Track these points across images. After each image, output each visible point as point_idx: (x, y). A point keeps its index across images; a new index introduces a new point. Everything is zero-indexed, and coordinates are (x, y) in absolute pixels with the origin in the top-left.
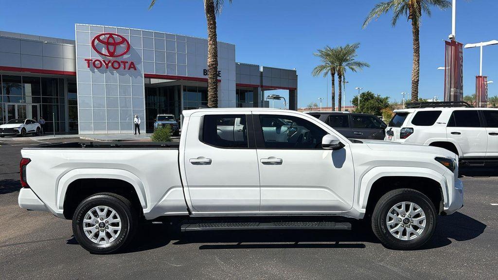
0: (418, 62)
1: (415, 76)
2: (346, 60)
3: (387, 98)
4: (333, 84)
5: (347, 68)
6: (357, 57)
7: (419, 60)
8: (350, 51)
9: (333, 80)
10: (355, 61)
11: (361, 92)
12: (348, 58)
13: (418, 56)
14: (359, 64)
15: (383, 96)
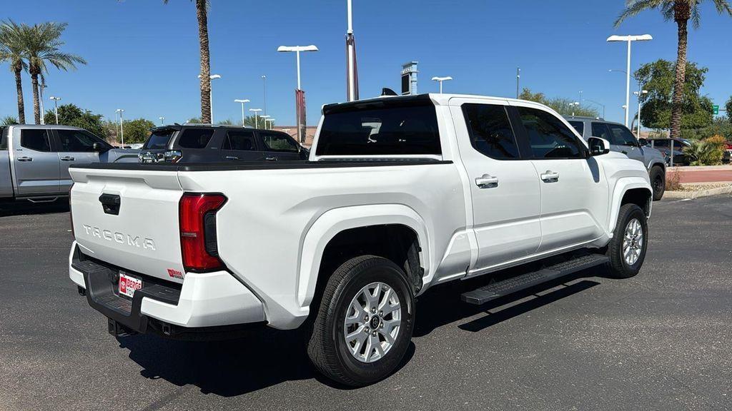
0: (208, 64)
1: (205, 83)
2: (42, 48)
3: (99, 116)
4: (19, 87)
5: (47, 62)
6: (62, 45)
7: (208, 61)
8: (50, 34)
9: (19, 81)
10: (58, 52)
11: (59, 105)
12: (48, 45)
13: (208, 55)
14: (63, 57)
15: (94, 113)
